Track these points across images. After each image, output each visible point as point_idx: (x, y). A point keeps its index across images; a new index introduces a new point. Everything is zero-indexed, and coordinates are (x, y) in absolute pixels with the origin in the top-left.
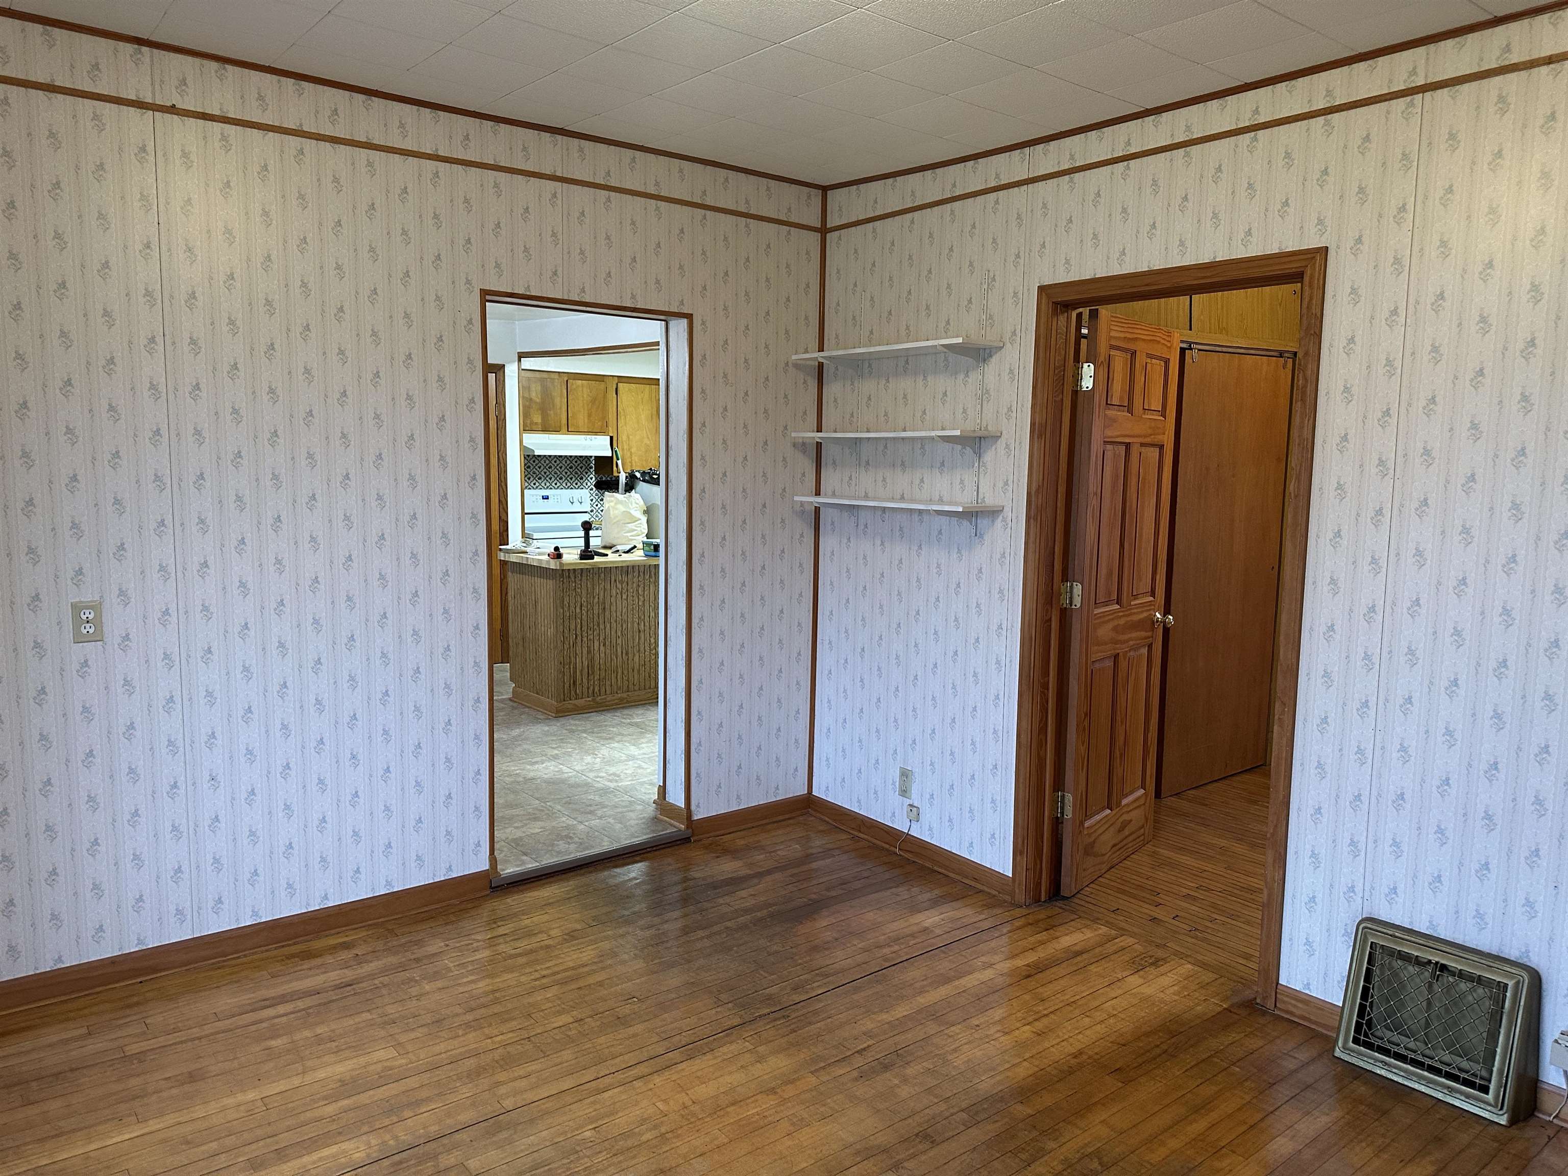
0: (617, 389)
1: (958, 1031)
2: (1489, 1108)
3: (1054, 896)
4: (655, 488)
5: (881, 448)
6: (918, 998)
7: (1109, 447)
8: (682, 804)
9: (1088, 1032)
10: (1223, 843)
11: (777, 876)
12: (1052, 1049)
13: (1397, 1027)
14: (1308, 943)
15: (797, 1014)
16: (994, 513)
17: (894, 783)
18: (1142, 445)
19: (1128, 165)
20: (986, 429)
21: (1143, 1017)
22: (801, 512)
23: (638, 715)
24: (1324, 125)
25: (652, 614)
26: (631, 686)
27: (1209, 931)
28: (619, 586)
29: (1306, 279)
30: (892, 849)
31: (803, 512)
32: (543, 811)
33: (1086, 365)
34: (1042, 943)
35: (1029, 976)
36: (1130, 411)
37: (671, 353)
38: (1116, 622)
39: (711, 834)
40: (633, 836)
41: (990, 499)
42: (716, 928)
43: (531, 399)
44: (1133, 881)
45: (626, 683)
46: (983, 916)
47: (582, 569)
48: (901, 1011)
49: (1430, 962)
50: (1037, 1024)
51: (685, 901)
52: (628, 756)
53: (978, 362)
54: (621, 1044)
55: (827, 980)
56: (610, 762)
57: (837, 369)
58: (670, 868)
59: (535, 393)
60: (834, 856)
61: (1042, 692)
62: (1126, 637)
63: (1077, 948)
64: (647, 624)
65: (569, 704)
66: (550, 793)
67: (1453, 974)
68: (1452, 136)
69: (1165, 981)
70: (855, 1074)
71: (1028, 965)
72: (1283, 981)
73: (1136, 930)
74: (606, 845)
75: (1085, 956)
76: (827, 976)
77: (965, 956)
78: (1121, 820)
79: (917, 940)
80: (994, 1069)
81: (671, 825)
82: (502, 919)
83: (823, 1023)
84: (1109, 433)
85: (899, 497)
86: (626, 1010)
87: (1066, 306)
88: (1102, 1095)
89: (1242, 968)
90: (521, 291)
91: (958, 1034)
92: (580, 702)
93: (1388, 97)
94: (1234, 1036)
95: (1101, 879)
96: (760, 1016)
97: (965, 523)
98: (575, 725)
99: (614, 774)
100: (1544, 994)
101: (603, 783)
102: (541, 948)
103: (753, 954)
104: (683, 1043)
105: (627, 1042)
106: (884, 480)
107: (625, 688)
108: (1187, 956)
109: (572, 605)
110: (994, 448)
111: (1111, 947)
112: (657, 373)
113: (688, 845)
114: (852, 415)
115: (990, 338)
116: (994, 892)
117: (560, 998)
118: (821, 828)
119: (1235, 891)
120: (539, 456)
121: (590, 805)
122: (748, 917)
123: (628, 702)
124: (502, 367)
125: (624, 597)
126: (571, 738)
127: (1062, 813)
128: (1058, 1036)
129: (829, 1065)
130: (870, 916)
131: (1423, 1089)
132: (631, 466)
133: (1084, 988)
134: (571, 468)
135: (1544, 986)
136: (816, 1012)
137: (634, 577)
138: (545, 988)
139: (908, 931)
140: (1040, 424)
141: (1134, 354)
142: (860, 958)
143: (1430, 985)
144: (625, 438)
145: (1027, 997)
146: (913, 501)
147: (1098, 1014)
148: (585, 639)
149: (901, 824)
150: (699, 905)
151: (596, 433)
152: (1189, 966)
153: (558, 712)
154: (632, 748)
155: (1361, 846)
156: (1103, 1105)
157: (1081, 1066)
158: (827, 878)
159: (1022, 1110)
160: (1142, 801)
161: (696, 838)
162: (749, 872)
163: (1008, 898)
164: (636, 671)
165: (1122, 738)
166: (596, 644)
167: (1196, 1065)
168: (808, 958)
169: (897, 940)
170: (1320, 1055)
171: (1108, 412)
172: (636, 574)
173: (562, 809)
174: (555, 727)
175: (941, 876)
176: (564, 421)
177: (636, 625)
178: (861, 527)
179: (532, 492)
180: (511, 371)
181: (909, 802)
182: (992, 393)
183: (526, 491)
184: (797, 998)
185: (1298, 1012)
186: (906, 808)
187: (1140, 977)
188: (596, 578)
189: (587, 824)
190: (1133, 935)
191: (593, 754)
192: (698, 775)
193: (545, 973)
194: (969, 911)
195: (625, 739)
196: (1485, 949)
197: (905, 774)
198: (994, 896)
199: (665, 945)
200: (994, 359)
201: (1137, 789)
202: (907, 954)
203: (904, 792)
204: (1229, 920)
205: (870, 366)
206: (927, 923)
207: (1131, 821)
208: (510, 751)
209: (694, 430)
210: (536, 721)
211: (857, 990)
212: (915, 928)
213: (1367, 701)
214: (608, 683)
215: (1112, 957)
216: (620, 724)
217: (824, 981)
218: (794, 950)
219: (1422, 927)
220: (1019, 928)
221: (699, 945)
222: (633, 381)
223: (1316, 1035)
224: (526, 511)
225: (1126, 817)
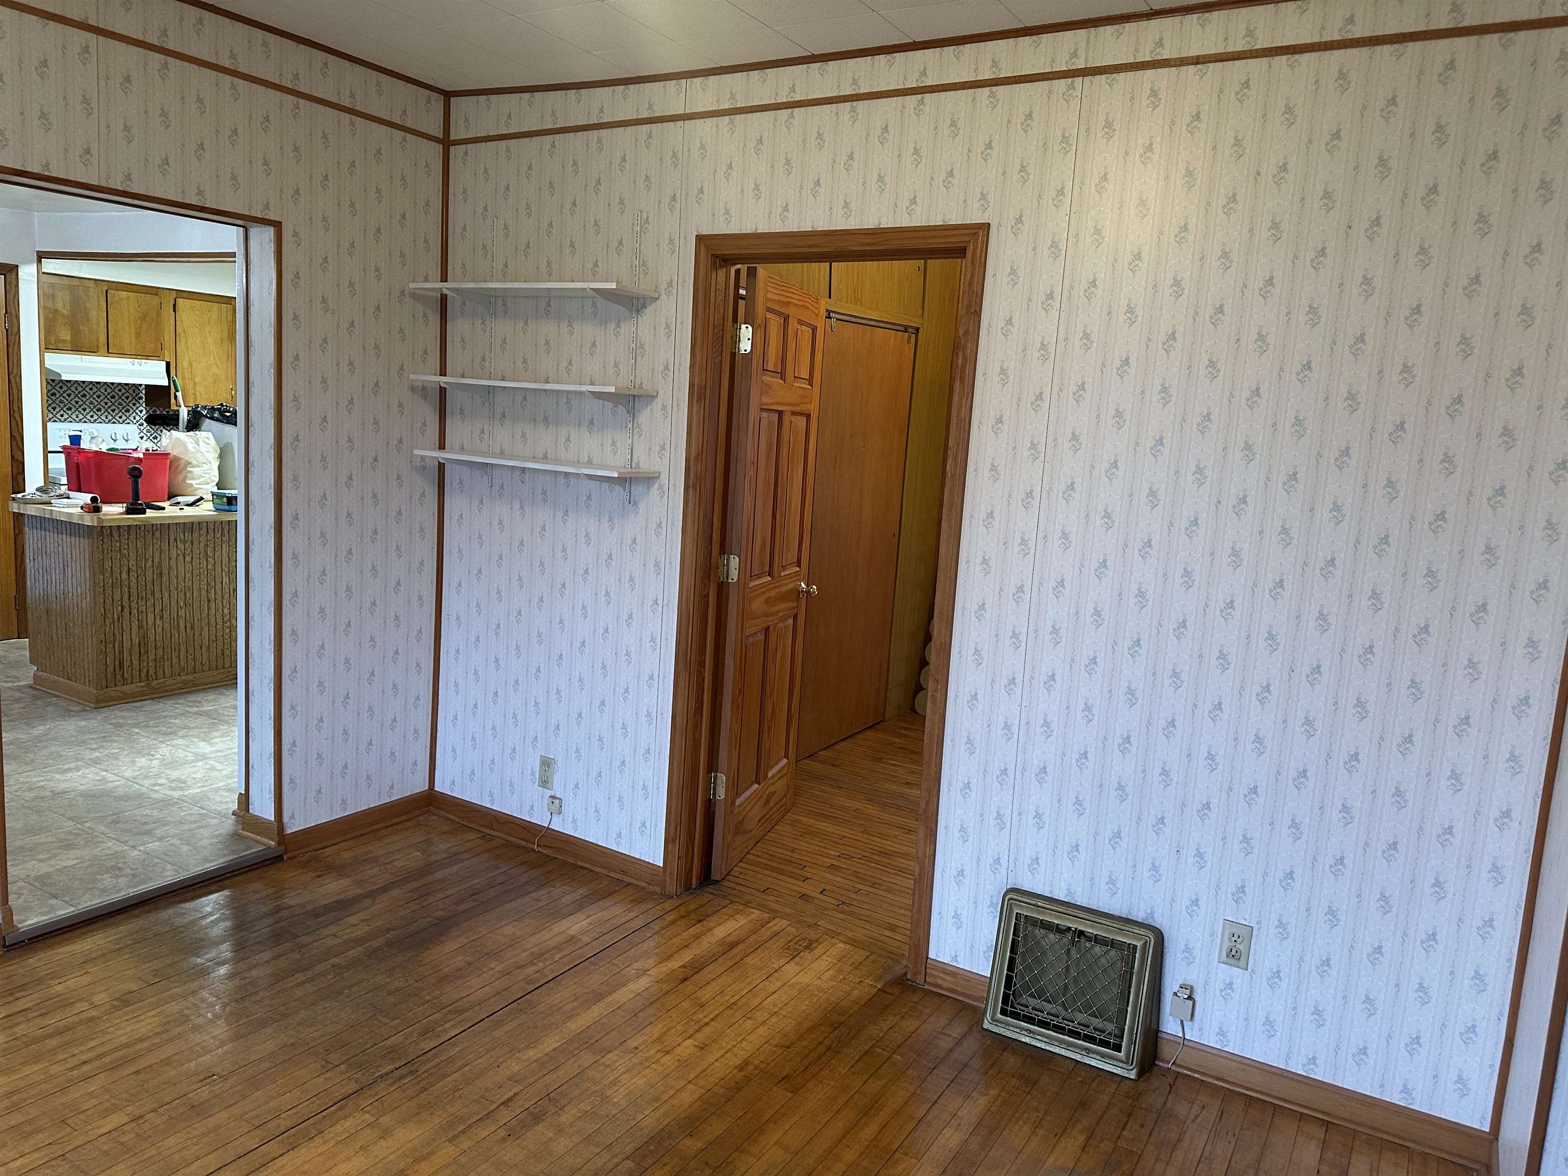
0: (174, 305)
1: (615, 1058)
2: (1121, 1065)
3: (704, 881)
4: (228, 428)
5: (519, 398)
6: (568, 1024)
7: (764, 414)
8: (270, 815)
9: (752, 1037)
10: (857, 805)
11: (396, 893)
12: (718, 1064)
13: (1040, 994)
14: (956, 916)
15: (428, 1066)
16: (649, 479)
17: (533, 773)
18: (793, 413)
19: (792, 113)
20: (641, 387)
21: (804, 1011)
22: (421, 467)
23: (210, 702)
24: (990, 97)
25: (226, 579)
26: (198, 665)
27: (855, 903)
28: (181, 546)
29: (969, 254)
30: (530, 845)
31: (424, 468)
32: (78, 835)
33: (744, 326)
34: (697, 937)
35: (685, 980)
36: (783, 377)
37: (253, 268)
38: (767, 595)
39: (310, 849)
40: (206, 860)
41: (646, 462)
42: (320, 968)
43: (56, 311)
44: (778, 855)
45: (191, 663)
46: (633, 914)
47: (129, 527)
48: (551, 1043)
49: (1069, 928)
50: (698, 1035)
51: (277, 937)
52: (196, 754)
53: (631, 311)
54: (197, 1144)
55: (462, 1017)
56: (173, 764)
57: (464, 303)
58: (258, 896)
59: (63, 304)
60: (462, 861)
61: (699, 671)
62: (775, 609)
63: (731, 939)
64: (219, 592)
65: (112, 692)
66: (89, 811)
67: (1089, 939)
68: (1108, 124)
69: (820, 965)
70: (502, 1133)
71: (683, 966)
72: (932, 955)
73: (787, 910)
74: (169, 876)
75: (740, 947)
76: (460, 1012)
77: (617, 966)
78: (767, 792)
79: (563, 953)
80: (657, 1099)
81: (257, 842)
82: (22, 988)
83: (458, 1073)
84: (765, 400)
85: (541, 455)
86: (205, 1093)
87: (724, 261)
88: (771, 1112)
89: (889, 941)
90: (36, 169)
91: (615, 1062)
92: (128, 688)
93: (1051, 76)
94: (891, 1020)
95: (748, 856)
96: (382, 1076)
97: (618, 489)
98: (124, 717)
99: (179, 780)
100: (1166, 951)
101: (162, 793)
102: (81, 1023)
103: (369, 995)
104: (283, 1129)
105: (206, 1139)
106: (523, 435)
107: (191, 668)
108: (838, 934)
109: (115, 569)
110: (649, 409)
111: (765, 933)
112: (233, 289)
113: (280, 864)
114: (483, 359)
115: (643, 287)
116: (644, 884)
117: (108, 1091)
118: (446, 828)
119: (875, 857)
120: (68, 381)
121: (146, 823)
122: (361, 949)
123: (195, 686)
124: (15, 268)
125: (188, 559)
126: (118, 735)
127: (714, 794)
128: (722, 1047)
129: (470, 1126)
130: (508, 930)
131: (1063, 1052)
132: (195, 399)
133: (743, 985)
134: (113, 397)
135: (1166, 944)
136: (451, 1060)
137: (200, 535)
138: (86, 1079)
139: (552, 943)
140: (700, 387)
141: (786, 318)
142: (500, 984)
143: (1069, 950)
144: (186, 364)
145: (685, 1005)
146: (557, 461)
147: (759, 1013)
148: (135, 611)
149: (540, 818)
150: (297, 940)
151: (147, 357)
152: (841, 945)
153: (97, 702)
154: (202, 744)
155: (1007, 818)
156: (775, 1122)
157: (747, 1079)
158: (457, 889)
159: (691, 1145)
160: (785, 771)
161: (289, 855)
162: (360, 891)
163: (658, 889)
164: (204, 649)
165: (770, 710)
166: (151, 617)
167: (860, 1059)
168: (437, 992)
169: (539, 956)
170: (970, 1029)
171: (764, 378)
172: (204, 531)
173: (107, 831)
174: (95, 721)
175: (586, 872)
176: (103, 339)
177: (204, 592)
178: (496, 487)
179: (59, 425)
180: (28, 275)
181: (549, 793)
182: (646, 347)
183: (49, 425)
184: (426, 1045)
185: (945, 985)
186: (546, 801)
187: (796, 964)
188: (149, 536)
189: (142, 848)
190: (785, 916)
191: (149, 754)
192: (292, 781)
193: (84, 1057)
194: (617, 910)
195: (192, 733)
196: (1116, 913)
197: (547, 764)
198: (643, 888)
199: (254, 998)
200: (649, 311)
201: (780, 760)
202: (552, 972)
203: (545, 783)
204: (872, 890)
205: (504, 304)
206: (574, 930)
207: (775, 792)
208: (31, 755)
209: (284, 363)
210: (67, 714)
211: (499, 1024)
212: (560, 939)
213: (1014, 678)
214: (167, 664)
215: (767, 945)
216: (185, 714)
217: (458, 1019)
218: (420, 984)
219: (1061, 895)
220: (672, 923)
221: (299, 993)
222: (196, 297)
223: (965, 1007)
224: (49, 449)
225: (771, 789)
